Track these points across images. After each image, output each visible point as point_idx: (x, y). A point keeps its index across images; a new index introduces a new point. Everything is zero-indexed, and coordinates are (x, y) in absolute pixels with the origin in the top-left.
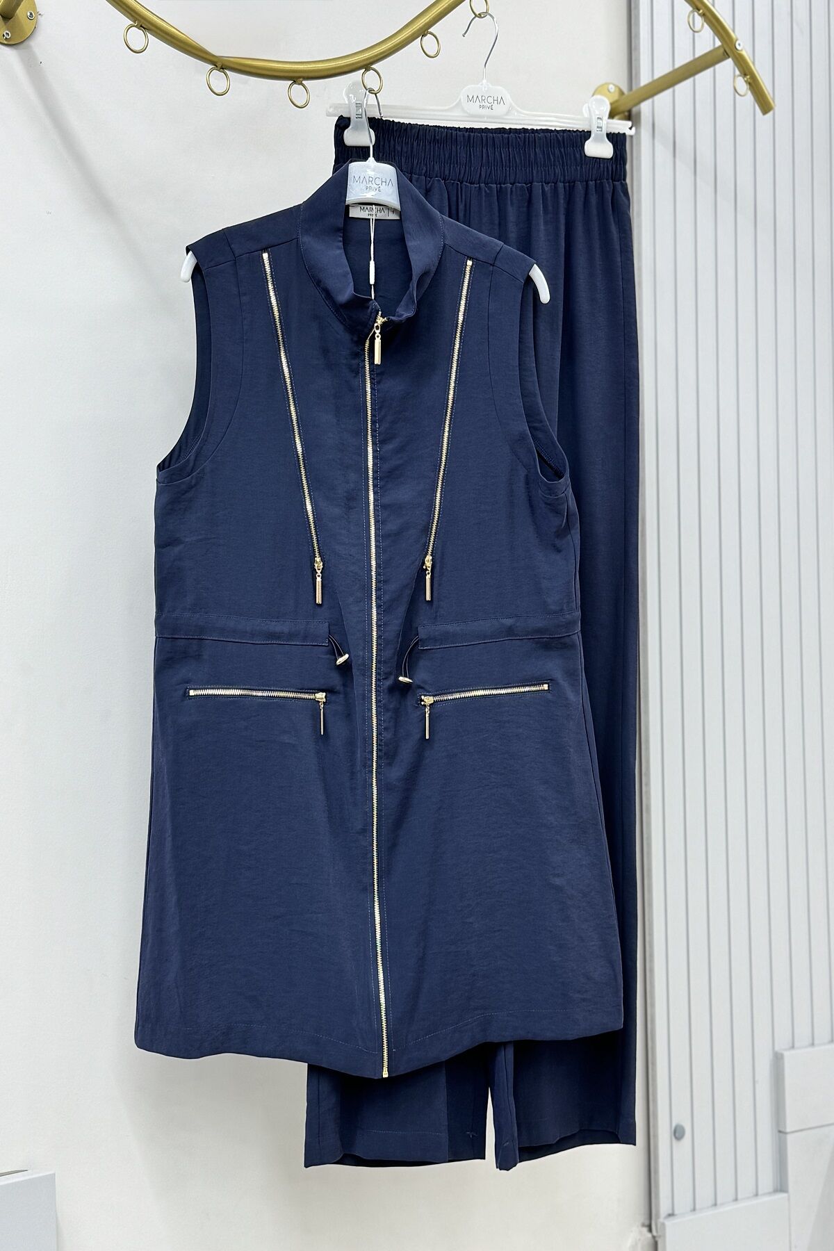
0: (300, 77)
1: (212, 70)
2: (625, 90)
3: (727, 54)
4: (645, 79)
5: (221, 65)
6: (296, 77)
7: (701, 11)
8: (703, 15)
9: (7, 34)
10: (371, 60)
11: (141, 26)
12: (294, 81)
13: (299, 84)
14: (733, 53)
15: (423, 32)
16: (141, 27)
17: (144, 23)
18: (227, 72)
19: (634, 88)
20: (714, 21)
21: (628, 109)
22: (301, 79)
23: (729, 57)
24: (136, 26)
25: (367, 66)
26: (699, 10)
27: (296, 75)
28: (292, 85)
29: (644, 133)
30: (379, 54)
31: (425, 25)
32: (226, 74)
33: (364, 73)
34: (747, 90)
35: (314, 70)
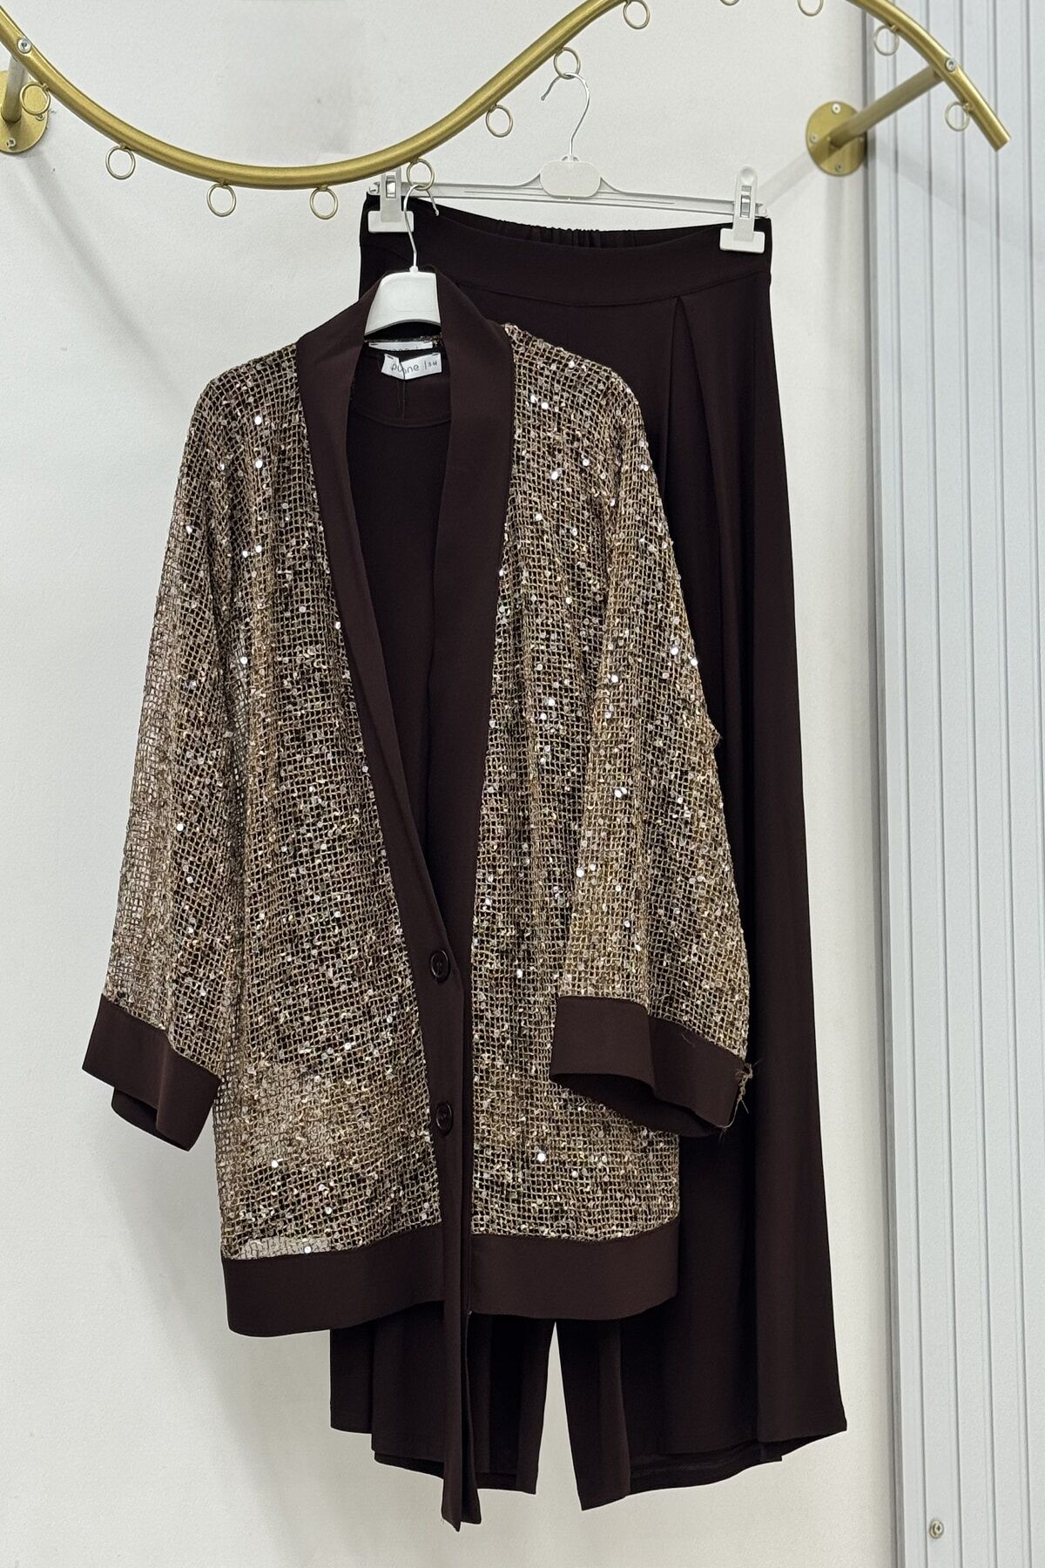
1: (214, 187)
2: (858, 107)
3: (938, 75)
4: (881, 89)
5: (225, 179)
6: (320, 185)
7: (894, 26)
8: (898, 31)
9: (12, 142)
10: (415, 153)
12: (318, 190)
13: (324, 190)
14: (945, 76)
15: (489, 106)
16: (127, 148)
17: (128, 146)
18: (232, 187)
19: (870, 104)
20: (913, 36)
21: (862, 131)
22: (324, 185)
23: (942, 79)
24: (121, 149)
25: (413, 158)
26: (891, 26)
27: (318, 181)
28: (314, 192)
29: (881, 166)
30: (429, 142)
31: (490, 98)
32: (231, 190)
33: (409, 168)
34: (968, 120)
35: (341, 174)
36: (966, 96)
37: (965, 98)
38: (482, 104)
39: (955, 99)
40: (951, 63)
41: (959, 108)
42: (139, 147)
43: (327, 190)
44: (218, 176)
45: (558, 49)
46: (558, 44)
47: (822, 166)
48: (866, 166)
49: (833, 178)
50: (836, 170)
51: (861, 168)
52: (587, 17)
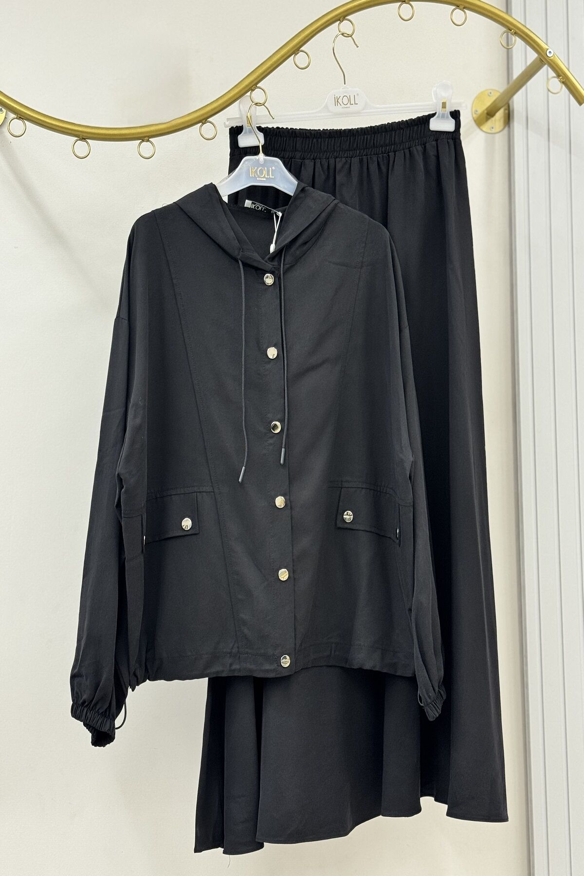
0: (145, 137)
3: (543, 61)
5: (83, 136)
7: (512, 31)
8: (515, 33)
10: (205, 116)
11: (20, 118)
12: (143, 141)
13: (147, 142)
14: (546, 59)
15: (252, 87)
17: (21, 117)
18: (87, 140)
20: (525, 37)
22: (147, 138)
23: (545, 64)
24: (16, 118)
26: (511, 31)
27: (141, 135)
28: (140, 143)
29: (518, 126)
30: (212, 110)
31: (252, 82)
32: (87, 142)
33: (201, 126)
34: (562, 87)
35: (156, 131)
36: (560, 72)
37: (560, 74)
38: (247, 86)
40: (550, 52)
41: (556, 80)
42: (28, 117)
43: (148, 141)
44: (79, 133)
45: (296, 51)
46: (296, 48)
47: (481, 127)
48: (509, 127)
49: (488, 134)
50: (491, 130)
51: (506, 129)
52: (314, 31)
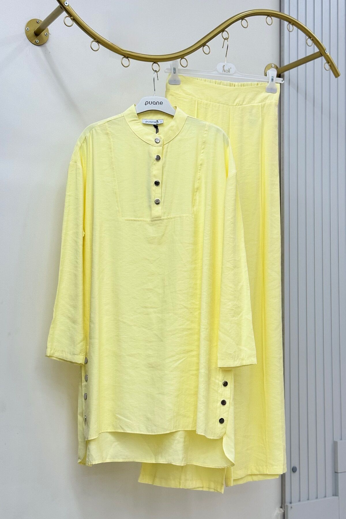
0: (155, 61)
1: (123, 58)
5: (127, 56)
7: (312, 38)
9: (37, 41)
14: (324, 54)
18: (129, 59)
19: (282, 66)
20: (317, 42)
24: (95, 41)
25: (182, 57)
28: (153, 64)
30: (186, 53)
33: (181, 60)
34: (329, 68)
37: (329, 61)
38: (203, 43)
39: (326, 62)
40: (327, 51)
41: (327, 64)
42: (102, 42)
43: (157, 63)
44: (125, 54)
46: (223, 29)
